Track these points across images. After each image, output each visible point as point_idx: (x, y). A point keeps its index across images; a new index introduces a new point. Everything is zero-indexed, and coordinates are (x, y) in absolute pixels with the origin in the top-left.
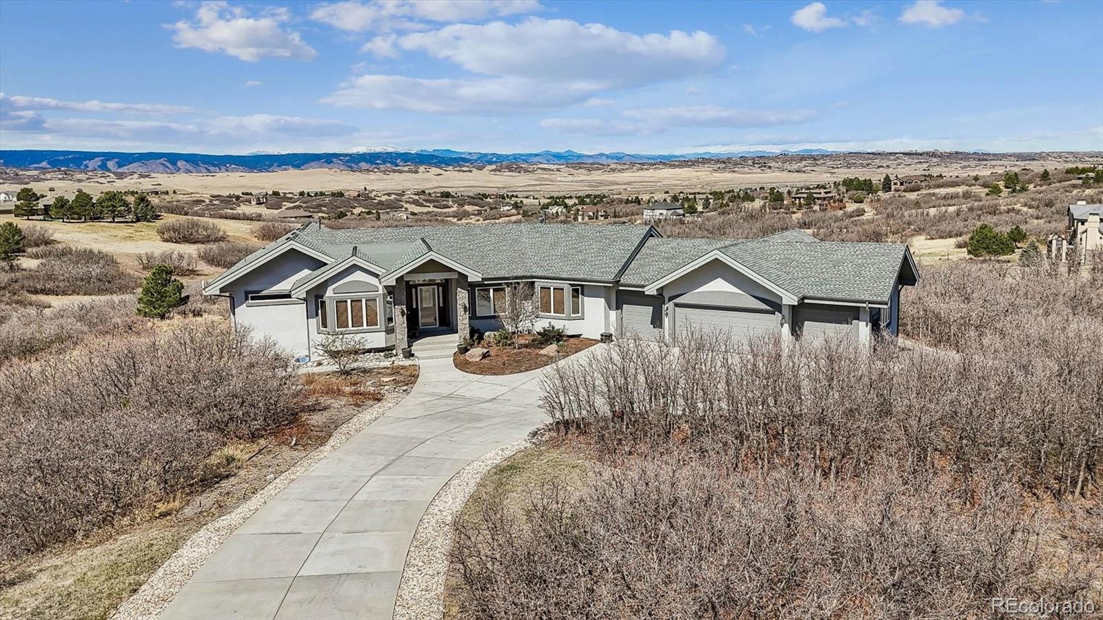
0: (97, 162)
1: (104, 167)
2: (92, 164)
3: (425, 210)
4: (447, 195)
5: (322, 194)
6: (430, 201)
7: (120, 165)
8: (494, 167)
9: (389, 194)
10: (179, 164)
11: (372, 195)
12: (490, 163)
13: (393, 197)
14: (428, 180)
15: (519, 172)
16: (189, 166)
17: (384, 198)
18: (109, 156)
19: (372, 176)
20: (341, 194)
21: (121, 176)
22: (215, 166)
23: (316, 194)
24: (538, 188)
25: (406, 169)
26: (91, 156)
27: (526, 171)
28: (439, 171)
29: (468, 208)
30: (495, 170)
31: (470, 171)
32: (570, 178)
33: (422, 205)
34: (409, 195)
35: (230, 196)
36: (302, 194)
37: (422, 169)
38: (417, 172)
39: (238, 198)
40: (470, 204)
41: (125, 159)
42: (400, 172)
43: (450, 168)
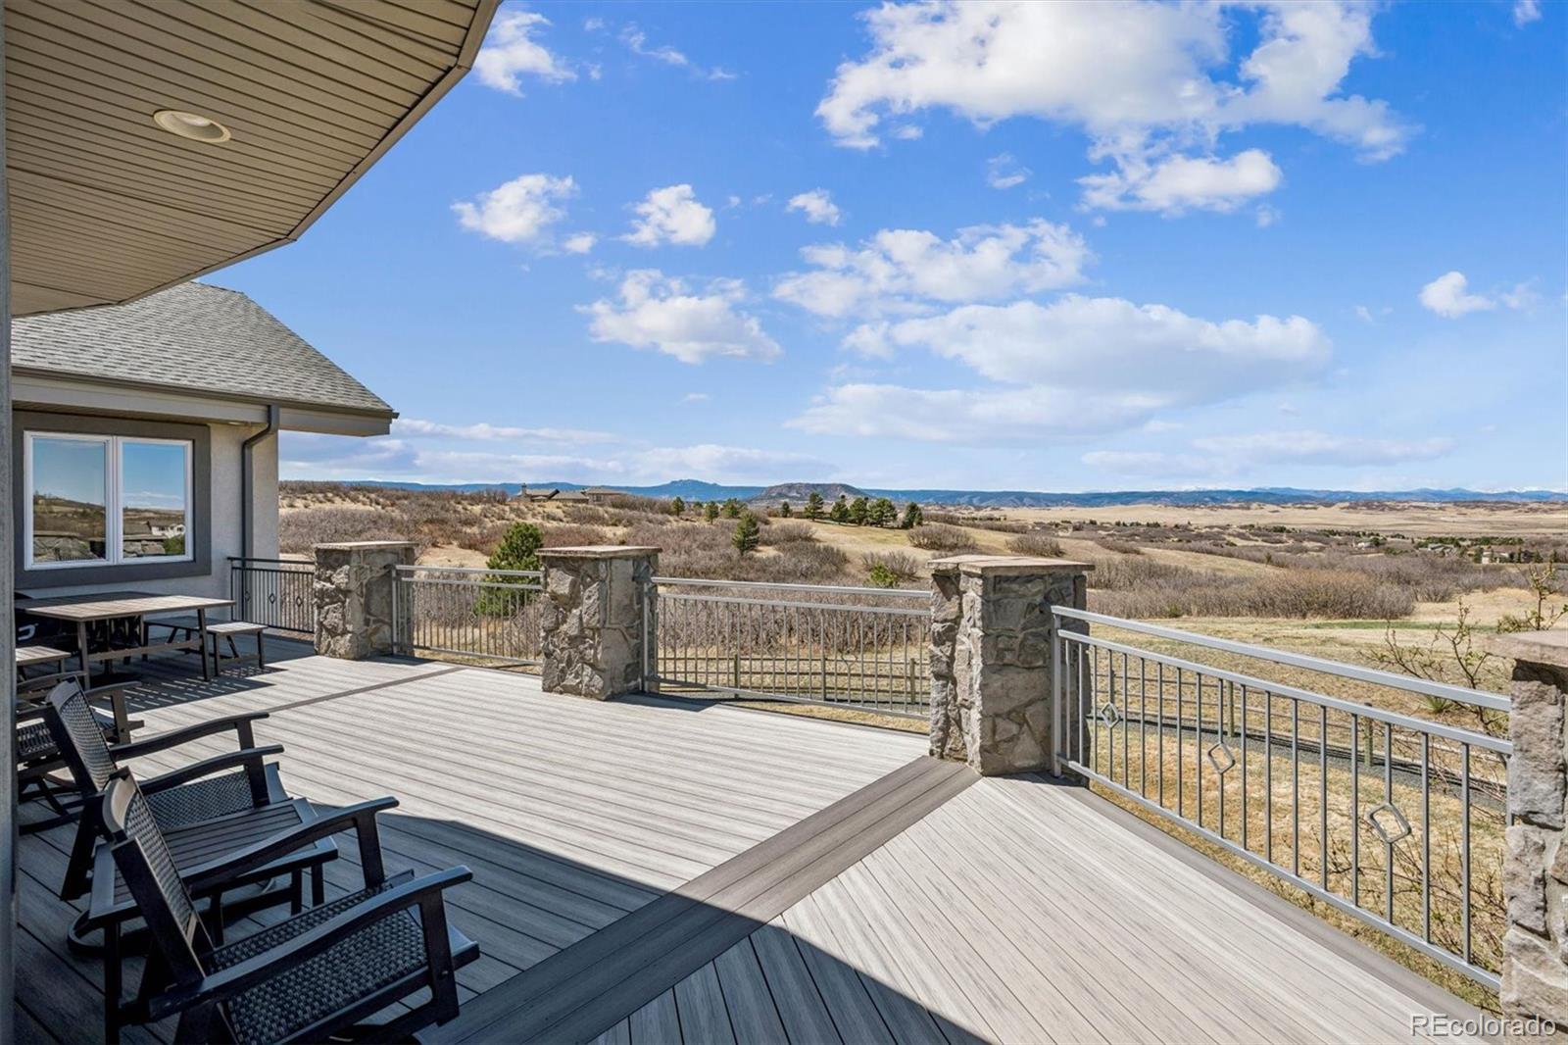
0: (966, 498)
1: (970, 503)
2: (962, 500)
3: (1252, 543)
4: (1282, 530)
5: (1138, 524)
6: (1259, 536)
7: (982, 501)
8: (1347, 504)
9: (1211, 527)
10: (1025, 500)
11: (1192, 528)
12: (1342, 501)
13: (1216, 529)
14: (1262, 516)
15: (1383, 510)
16: (1032, 502)
17: (1204, 531)
18: (975, 494)
19: (1198, 512)
20: (1157, 525)
21: (978, 509)
22: (1052, 502)
23: (1132, 524)
24: (1409, 528)
25: (1236, 505)
26: (962, 494)
27: (1392, 509)
28: (1275, 508)
29: (1306, 544)
30: (1348, 508)
31: (1315, 508)
32: (1461, 518)
33: (1249, 539)
34: (1235, 528)
35: (1051, 524)
36: (1118, 524)
37: (1254, 505)
38: (1249, 508)
39: (1057, 525)
40: (1310, 540)
41: (985, 497)
42: (1229, 508)
43: (1290, 505)
